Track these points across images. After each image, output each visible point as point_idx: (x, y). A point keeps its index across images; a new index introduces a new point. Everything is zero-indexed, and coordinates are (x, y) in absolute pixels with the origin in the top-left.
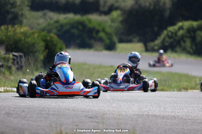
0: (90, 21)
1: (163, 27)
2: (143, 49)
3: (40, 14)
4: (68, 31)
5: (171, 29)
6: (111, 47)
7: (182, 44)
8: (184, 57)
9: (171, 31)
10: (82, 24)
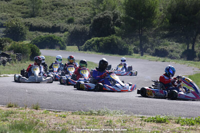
0: (54, 37)
1: (86, 40)
2: (78, 49)
3: (34, 32)
4: (45, 41)
5: (89, 41)
6: (63, 48)
7: (94, 47)
8: (94, 53)
10: (51, 38)
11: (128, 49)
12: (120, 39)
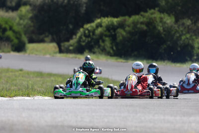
1: (79, 25)
2: (57, 50)
5: (87, 26)
7: (101, 43)
9: (88, 29)
11: (193, 47)
12: (169, 20)
